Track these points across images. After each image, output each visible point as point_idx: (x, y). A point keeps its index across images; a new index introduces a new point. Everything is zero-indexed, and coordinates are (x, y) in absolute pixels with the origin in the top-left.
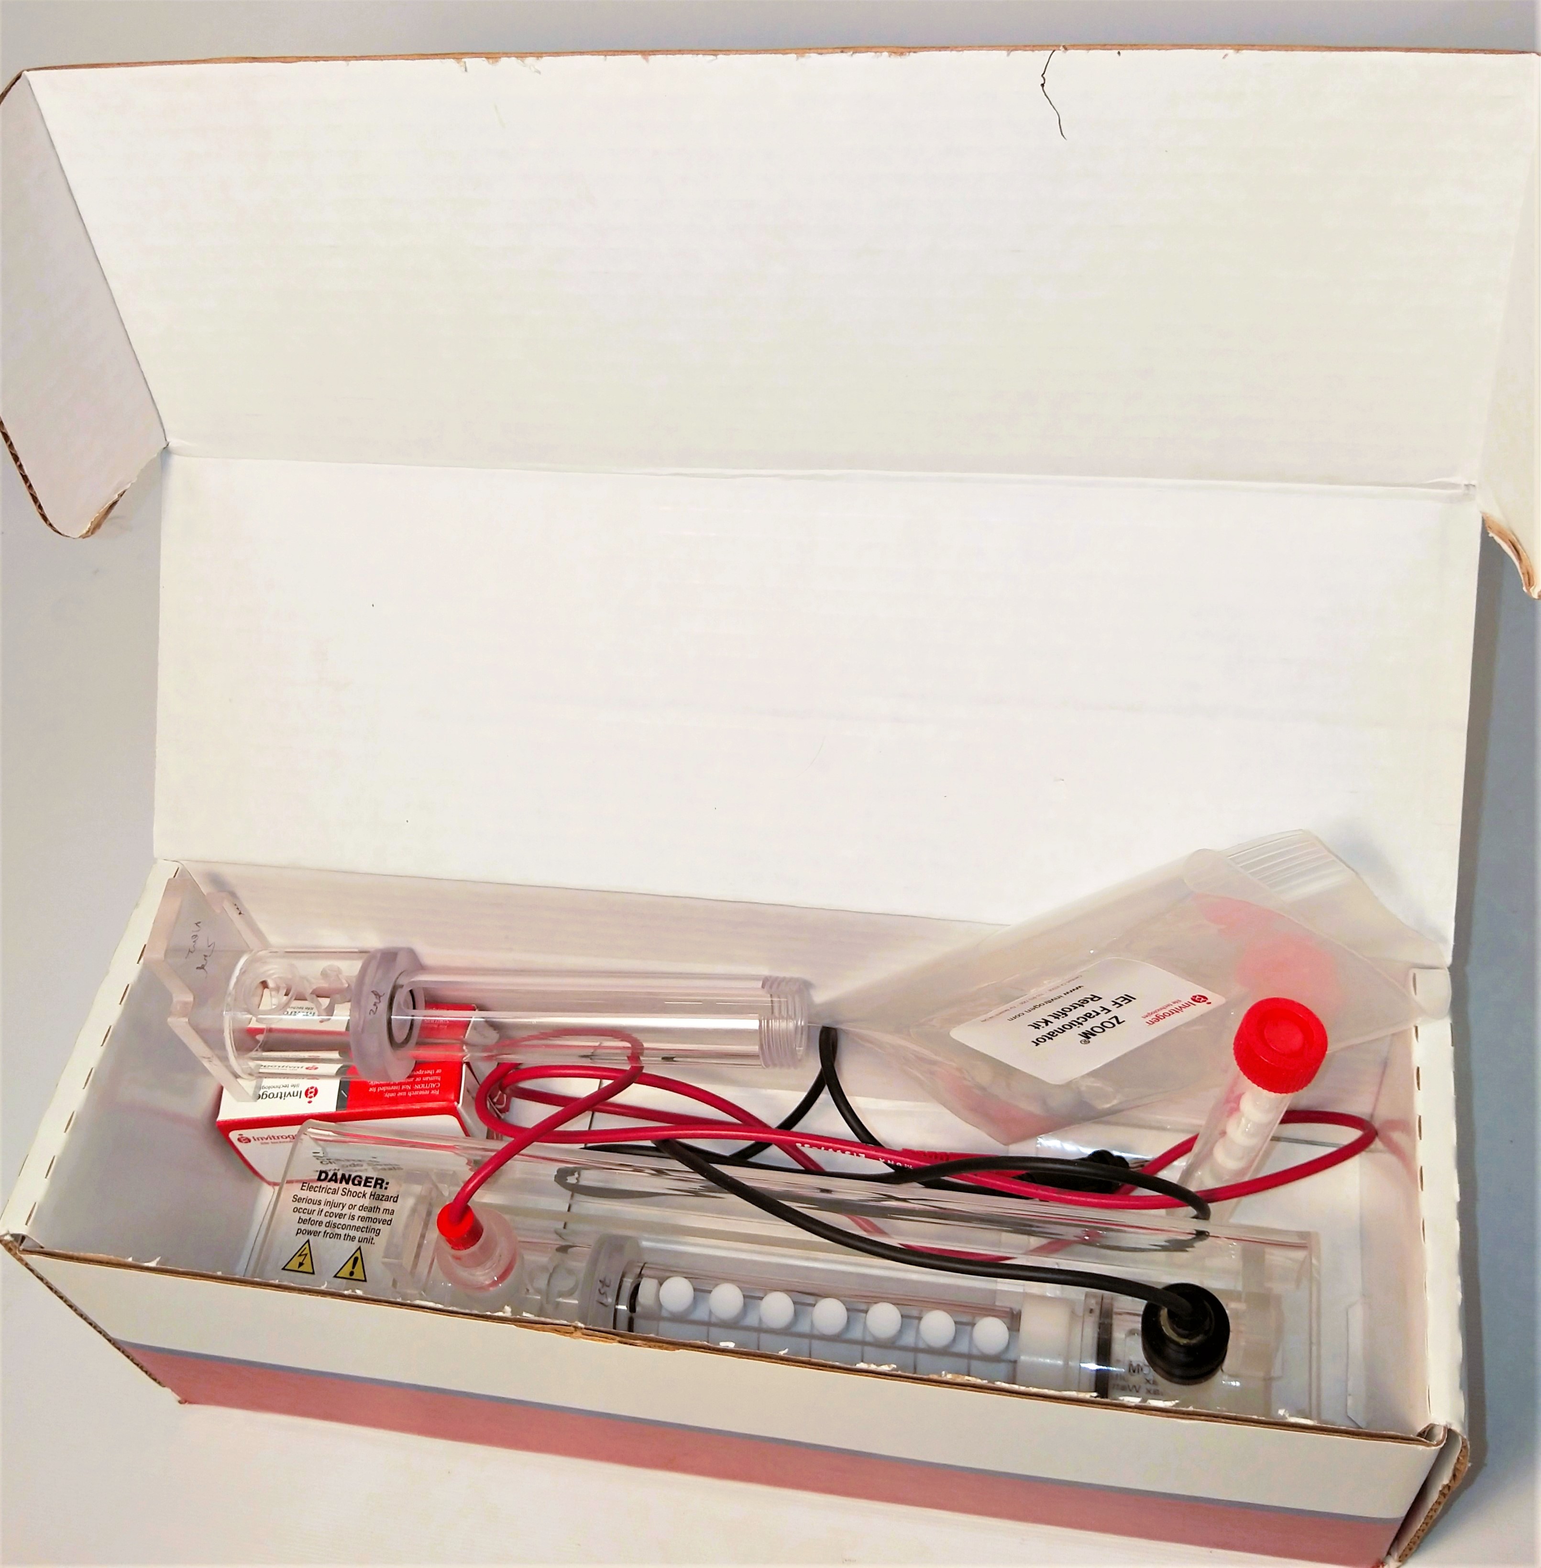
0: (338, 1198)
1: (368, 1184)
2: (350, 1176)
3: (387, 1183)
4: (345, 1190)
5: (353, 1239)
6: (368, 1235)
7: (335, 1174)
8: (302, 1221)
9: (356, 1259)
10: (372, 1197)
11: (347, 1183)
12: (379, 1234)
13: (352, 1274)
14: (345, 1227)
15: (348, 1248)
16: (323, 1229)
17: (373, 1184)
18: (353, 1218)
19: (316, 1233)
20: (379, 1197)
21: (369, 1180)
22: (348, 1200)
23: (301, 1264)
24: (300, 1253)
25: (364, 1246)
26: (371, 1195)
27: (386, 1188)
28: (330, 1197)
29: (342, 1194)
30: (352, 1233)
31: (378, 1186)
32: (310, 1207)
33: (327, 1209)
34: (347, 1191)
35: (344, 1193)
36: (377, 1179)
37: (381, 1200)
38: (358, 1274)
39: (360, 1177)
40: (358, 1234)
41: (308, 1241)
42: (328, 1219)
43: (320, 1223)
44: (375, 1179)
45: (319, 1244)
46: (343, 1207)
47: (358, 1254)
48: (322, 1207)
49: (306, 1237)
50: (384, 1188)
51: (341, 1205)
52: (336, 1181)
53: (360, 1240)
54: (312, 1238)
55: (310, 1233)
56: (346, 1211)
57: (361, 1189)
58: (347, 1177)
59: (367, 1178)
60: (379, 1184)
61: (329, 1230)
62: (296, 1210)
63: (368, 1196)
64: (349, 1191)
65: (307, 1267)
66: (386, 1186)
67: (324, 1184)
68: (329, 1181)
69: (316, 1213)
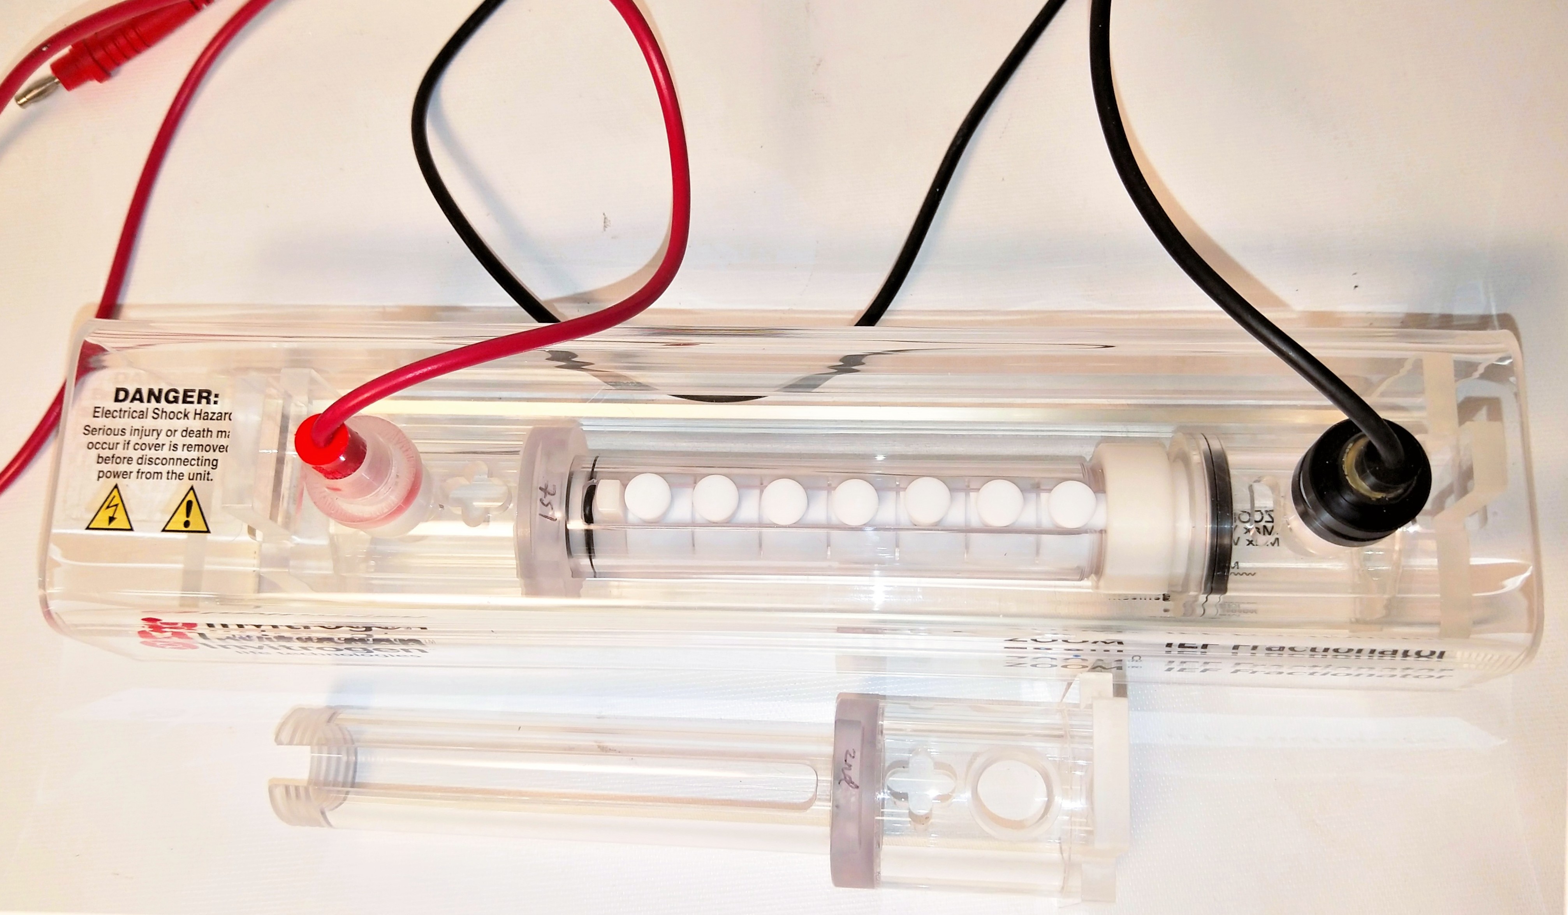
0: (149, 423)
1: (189, 399)
2: (160, 391)
3: (216, 396)
4: (156, 411)
5: (180, 476)
6: (201, 469)
7: (139, 391)
8: (101, 459)
9: (190, 504)
10: (198, 416)
11: (158, 400)
12: (216, 465)
13: (187, 524)
14: (165, 461)
15: (175, 491)
16: (134, 467)
17: (195, 399)
18: (175, 447)
19: (125, 475)
20: (207, 416)
21: (189, 394)
22: (163, 424)
23: (111, 519)
24: (107, 504)
25: (197, 484)
26: (196, 414)
27: (215, 403)
28: (137, 423)
29: (153, 418)
30: (179, 469)
31: (204, 401)
32: (112, 439)
33: (134, 439)
34: (160, 413)
35: (156, 416)
36: (201, 392)
37: (211, 419)
38: (196, 522)
39: (176, 391)
40: (186, 470)
41: (116, 487)
42: (140, 453)
43: (129, 460)
44: (197, 392)
45: (131, 488)
46: (158, 435)
47: (190, 497)
48: (127, 437)
49: (113, 481)
50: (212, 402)
51: (155, 433)
52: (141, 400)
53: (191, 478)
54: (120, 481)
55: (116, 475)
56: (162, 439)
57: (180, 407)
58: (157, 393)
59: (186, 391)
60: (205, 398)
61: (145, 468)
62: (91, 446)
63: (191, 416)
64: (163, 412)
65: (118, 523)
66: (216, 399)
67: (126, 405)
68: (132, 401)
69: (120, 447)
